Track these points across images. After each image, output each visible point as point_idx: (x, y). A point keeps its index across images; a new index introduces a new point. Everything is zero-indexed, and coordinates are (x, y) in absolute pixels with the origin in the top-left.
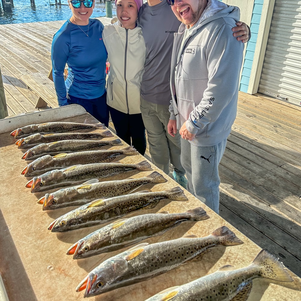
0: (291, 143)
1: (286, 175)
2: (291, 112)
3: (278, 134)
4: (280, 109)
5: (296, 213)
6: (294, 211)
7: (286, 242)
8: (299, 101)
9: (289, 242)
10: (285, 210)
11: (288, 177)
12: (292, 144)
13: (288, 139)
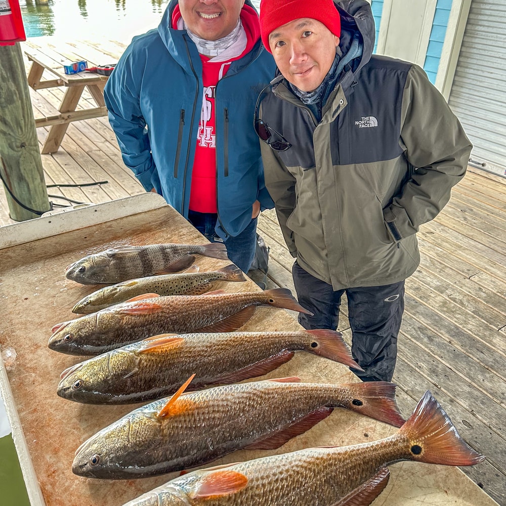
0: (488, 238)
1: (477, 292)
2: (489, 186)
3: (467, 223)
4: (471, 181)
5: (492, 355)
6: (490, 351)
7: (475, 403)
8: (503, 168)
9: (479, 402)
10: (475, 350)
11: (481, 295)
12: (488, 240)
13: (482, 231)
